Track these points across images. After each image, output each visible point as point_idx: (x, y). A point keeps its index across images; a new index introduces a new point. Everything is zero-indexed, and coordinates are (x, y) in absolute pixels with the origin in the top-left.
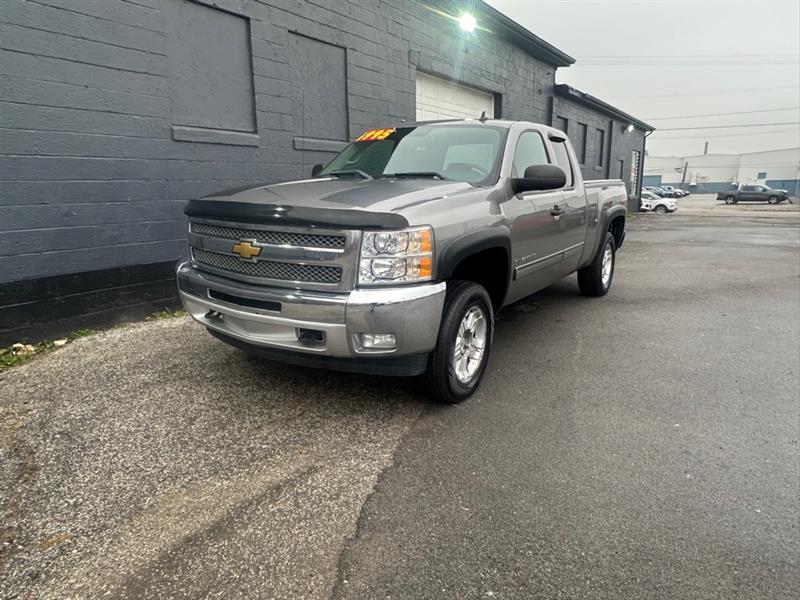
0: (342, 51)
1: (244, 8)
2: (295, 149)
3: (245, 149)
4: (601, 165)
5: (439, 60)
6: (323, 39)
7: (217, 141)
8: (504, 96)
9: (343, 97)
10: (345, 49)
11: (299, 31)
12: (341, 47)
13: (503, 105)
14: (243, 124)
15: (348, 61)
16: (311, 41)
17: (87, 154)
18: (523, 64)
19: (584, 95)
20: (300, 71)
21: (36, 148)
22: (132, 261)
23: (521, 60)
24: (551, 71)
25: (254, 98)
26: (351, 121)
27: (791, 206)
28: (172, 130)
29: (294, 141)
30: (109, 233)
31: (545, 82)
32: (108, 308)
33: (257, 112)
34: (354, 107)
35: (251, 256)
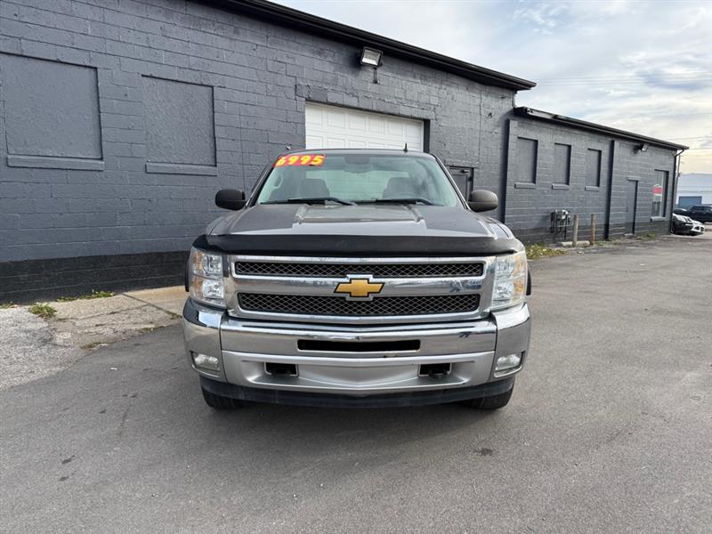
0: (208, 89)
1: (91, 60)
2: (147, 173)
4: (598, 185)
5: (337, 92)
6: (185, 80)
8: (432, 122)
9: (210, 128)
10: (212, 87)
11: (154, 75)
12: (207, 86)
13: (432, 130)
14: (87, 152)
16: (170, 83)
18: (463, 90)
19: (556, 117)
23: (459, 87)
24: (508, 95)
25: (100, 131)
26: (218, 149)
28: (7, 158)
29: (146, 166)
31: (498, 105)
33: (104, 143)
34: (224, 135)
35: (369, 293)
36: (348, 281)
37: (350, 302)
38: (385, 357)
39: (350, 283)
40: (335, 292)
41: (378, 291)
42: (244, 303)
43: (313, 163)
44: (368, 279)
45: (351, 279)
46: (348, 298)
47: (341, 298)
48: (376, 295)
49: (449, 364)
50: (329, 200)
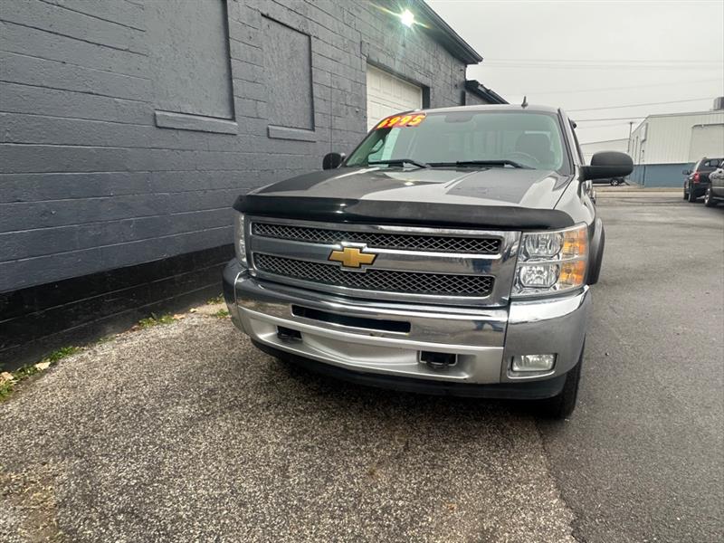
0: (307, 37)
2: (269, 138)
3: (225, 138)
5: (384, 53)
6: (291, 25)
7: (200, 129)
8: (431, 90)
9: (308, 85)
10: (309, 36)
11: (270, 15)
12: (306, 35)
13: (431, 98)
14: (221, 110)
15: (313, 49)
16: (280, 26)
17: (65, 142)
18: (444, 61)
19: (488, 91)
20: (272, 57)
21: (7, 134)
22: (116, 263)
23: (443, 56)
24: (463, 67)
25: (231, 83)
26: (315, 110)
27: (628, 187)
28: (155, 115)
29: (268, 129)
30: (92, 233)
31: (459, 78)
32: (93, 319)
33: (236, 99)
34: (318, 96)
35: (361, 264)
36: (341, 248)
37: (345, 272)
38: (372, 335)
39: (343, 250)
41: (370, 262)
43: (410, 124)
44: (361, 249)
45: (344, 247)
46: (342, 268)
47: (336, 267)
48: (369, 267)
49: (454, 355)
50: (407, 161)
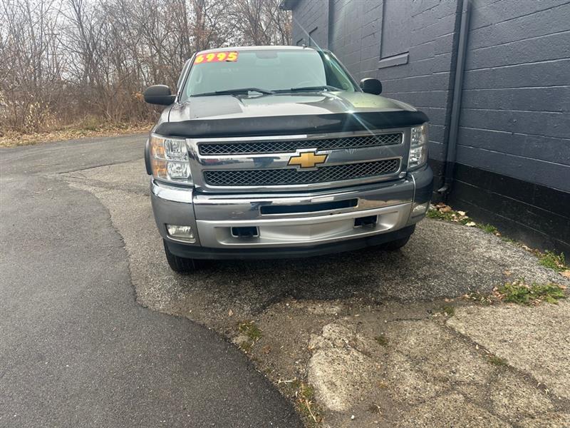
35: (315, 164)
36: (298, 155)
37: (300, 173)
38: (331, 214)
39: (300, 156)
40: (288, 165)
41: (322, 161)
42: (210, 180)
43: (228, 59)
44: (314, 152)
45: (300, 153)
46: (299, 170)
47: (293, 169)
48: (322, 165)
49: (376, 216)
50: (252, 90)
